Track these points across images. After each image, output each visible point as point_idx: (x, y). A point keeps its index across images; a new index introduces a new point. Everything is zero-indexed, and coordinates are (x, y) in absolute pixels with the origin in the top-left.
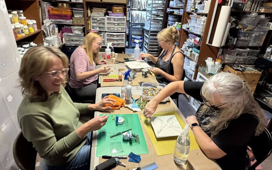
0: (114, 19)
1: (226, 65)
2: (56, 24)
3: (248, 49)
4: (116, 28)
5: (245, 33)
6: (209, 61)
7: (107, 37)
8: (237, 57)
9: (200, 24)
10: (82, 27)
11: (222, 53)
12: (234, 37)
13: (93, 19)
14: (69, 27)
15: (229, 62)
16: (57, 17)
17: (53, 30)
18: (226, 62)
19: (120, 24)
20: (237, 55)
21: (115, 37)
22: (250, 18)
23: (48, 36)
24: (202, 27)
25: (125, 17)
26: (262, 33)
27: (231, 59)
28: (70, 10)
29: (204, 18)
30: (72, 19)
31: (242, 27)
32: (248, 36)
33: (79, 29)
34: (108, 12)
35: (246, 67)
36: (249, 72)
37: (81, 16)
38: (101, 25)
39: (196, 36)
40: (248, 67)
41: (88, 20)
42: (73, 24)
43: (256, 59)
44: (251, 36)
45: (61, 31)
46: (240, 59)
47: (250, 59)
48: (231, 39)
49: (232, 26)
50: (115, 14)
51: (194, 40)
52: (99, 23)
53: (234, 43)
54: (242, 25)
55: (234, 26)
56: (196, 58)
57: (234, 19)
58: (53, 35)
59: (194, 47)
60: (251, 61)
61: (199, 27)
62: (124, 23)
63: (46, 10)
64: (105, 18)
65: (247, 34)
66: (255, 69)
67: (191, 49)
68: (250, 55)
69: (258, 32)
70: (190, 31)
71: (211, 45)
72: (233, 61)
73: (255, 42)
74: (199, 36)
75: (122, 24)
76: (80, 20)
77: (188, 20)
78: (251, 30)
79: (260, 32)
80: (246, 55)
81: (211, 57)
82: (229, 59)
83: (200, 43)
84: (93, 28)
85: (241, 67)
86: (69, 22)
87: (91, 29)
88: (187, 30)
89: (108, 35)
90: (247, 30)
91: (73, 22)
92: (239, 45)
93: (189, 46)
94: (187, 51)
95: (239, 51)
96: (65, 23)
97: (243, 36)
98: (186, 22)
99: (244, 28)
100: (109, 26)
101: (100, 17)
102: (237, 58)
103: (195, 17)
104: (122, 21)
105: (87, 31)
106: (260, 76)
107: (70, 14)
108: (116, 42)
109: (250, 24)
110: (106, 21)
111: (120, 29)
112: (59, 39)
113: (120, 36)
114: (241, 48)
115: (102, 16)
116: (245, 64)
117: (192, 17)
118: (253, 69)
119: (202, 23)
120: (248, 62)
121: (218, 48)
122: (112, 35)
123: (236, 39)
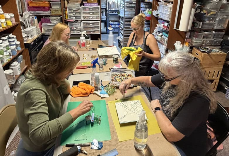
0: (89, 8)
1: (193, 48)
2: (35, 16)
3: (214, 32)
4: (91, 17)
5: (209, 18)
6: (178, 44)
7: (83, 25)
8: (203, 39)
9: (167, 10)
10: (59, 18)
11: (190, 36)
12: (200, 22)
13: (70, 10)
14: (47, 18)
15: (196, 44)
16: (35, 9)
17: (32, 21)
18: (194, 44)
19: (95, 13)
20: (204, 37)
21: (91, 25)
22: (212, 3)
23: (28, 27)
24: (169, 14)
25: (99, 6)
26: (225, 17)
27: (198, 42)
28: (48, 2)
29: (170, 5)
30: (50, 10)
31: (206, 12)
32: (212, 20)
33: (57, 19)
34: (83, 2)
35: (212, 48)
36: (215, 54)
37: (58, 7)
38: (77, 15)
39: (164, 22)
40: (214, 48)
41: (65, 10)
42: (51, 15)
43: (222, 41)
44: (215, 20)
45: (40, 22)
46: (206, 41)
47: (216, 41)
48: (197, 23)
49: (197, 11)
50: (90, 4)
51: (163, 25)
52: (75, 13)
53: (200, 27)
54: (206, 10)
55: (198, 11)
56: (165, 42)
57: (198, 5)
58: (32, 26)
59: (164, 32)
60: (217, 43)
61: (167, 13)
62: (99, 12)
63: (26, 3)
64: (80, 8)
65: (211, 18)
66: (221, 51)
67: (161, 34)
68: (216, 37)
69: (221, 16)
70: (160, 17)
71: (178, 29)
72: (200, 43)
73: (220, 25)
74: (167, 22)
75: (97, 13)
76: (57, 11)
77: (157, 7)
78: (215, 15)
79: (223, 15)
80: (212, 38)
81: (179, 41)
82: (196, 42)
83: (169, 28)
84: (70, 17)
85: (208, 49)
86: (47, 13)
87: (68, 19)
88: (156, 16)
89: (84, 23)
90: (211, 15)
91: (51, 13)
92: (205, 29)
93: (159, 30)
94: (158, 35)
95: (205, 34)
96: (43, 15)
97: (208, 20)
98: (156, 9)
99: (208, 13)
100: (85, 15)
101: (76, 7)
102: (204, 41)
103: (162, 4)
104: (97, 10)
105: (65, 21)
106: (225, 57)
107: (48, 5)
108: (91, 30)
109: (213, 9)
110: (82, 11)
111: (95, 17)
112: (38, 29)
113: (95, 24)
114: (207, 31)
115: (78, 7)
116: (211, 46)
117: (160, 4)
118: (219, 51)
119: (169, 10)
120: (214, 44)
121: (185, 33)
122: (87, 23)
123: (201, 23)
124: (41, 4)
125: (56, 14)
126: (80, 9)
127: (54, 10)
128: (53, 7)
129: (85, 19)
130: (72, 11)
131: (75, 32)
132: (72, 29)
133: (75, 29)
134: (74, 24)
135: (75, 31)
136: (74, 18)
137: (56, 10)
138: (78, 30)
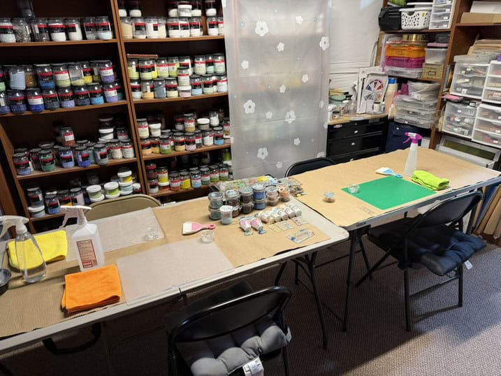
7: (481, 116)
13: (460, 69)
21: (500, 118)
37: (440, 60)
52: (469, 78)
64: (489, 65)
84: (455, 89)
87: (451, 92)
89: (484, 110)
100: (492, 87)
105: (442, 95)
108: (497, 133)
110: (489, 74)
115: (484, 62)
124: (404, 52)
125: (430, 77)
126: (485, 68)
127: (430, 66)
128: (428, 61)
129: (488, 99)
130: (463, 72)
131: (456, 129)
132: (452, 119)
133: (458, 122)
134: (457, 109)
135: (456, 127)
136: (464, 93)
137: (434, 67)
138: (463, 127)
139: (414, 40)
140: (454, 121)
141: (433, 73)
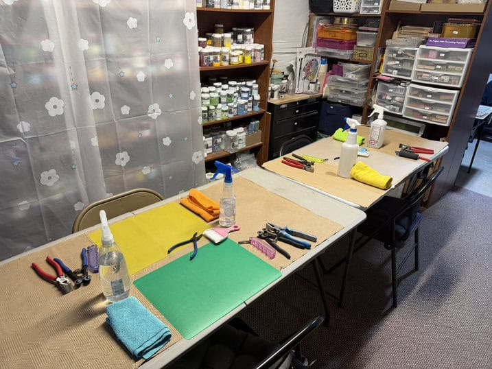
0: (439, 53)
4: (436, 76)
7: (410, 94)
13: (391, 51)
19: (450, 67)
28: (352, 32)
38: (406, 66)
50: (444, 40)
52: (400, 60)
64: (416, 49)
76: (366, 51)
84: (386, 70)
86: (344, 54)
87: (382, 74)
89: (414, 89)
96: (336, 56)
100: (422, 69)
101: (406, 46)
104: (459, 60)
105: (374, 76)
108: (426, 110)
110: (418, 57)
113: (442, 97)
122: (421, 92)
124: (337, 34)
125: (361, 58)
129: (418, 79)
130: (395, 55)
132: (384, 98)
134: (388, 88)
135: (388, 105)
136: (395, 74)
139: (345, 23)
140: (386, 99)
141: (365, 55)
